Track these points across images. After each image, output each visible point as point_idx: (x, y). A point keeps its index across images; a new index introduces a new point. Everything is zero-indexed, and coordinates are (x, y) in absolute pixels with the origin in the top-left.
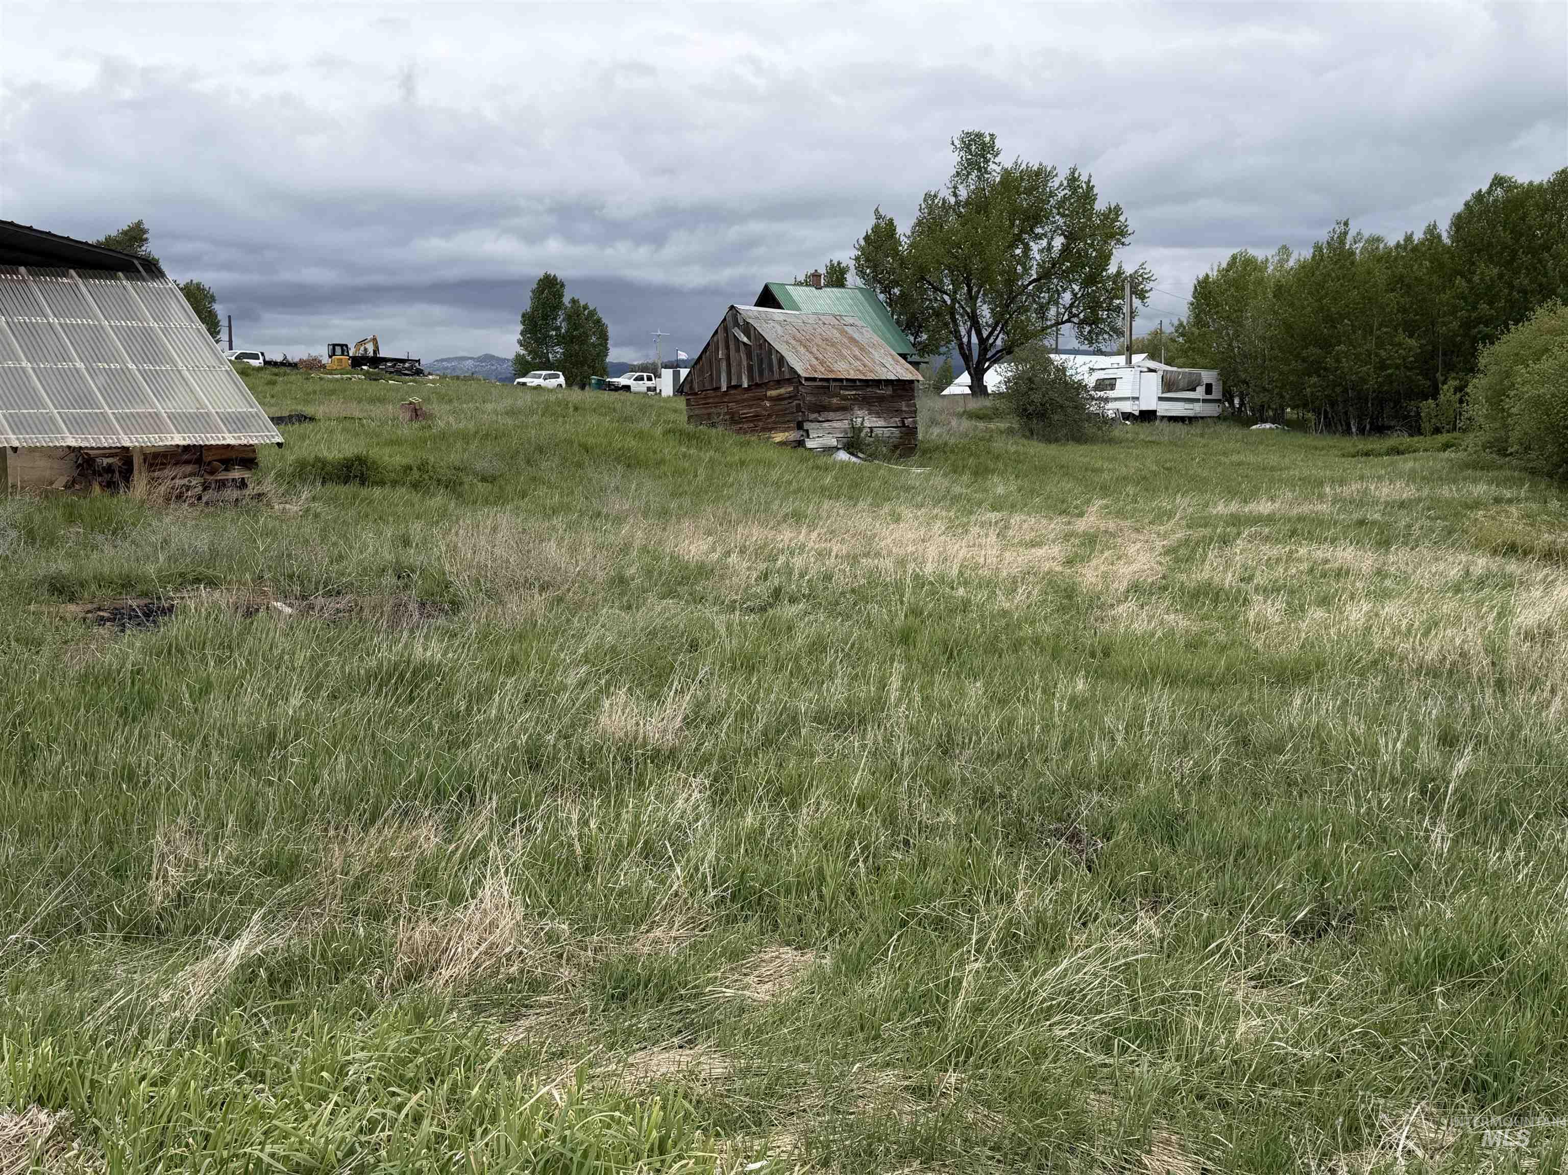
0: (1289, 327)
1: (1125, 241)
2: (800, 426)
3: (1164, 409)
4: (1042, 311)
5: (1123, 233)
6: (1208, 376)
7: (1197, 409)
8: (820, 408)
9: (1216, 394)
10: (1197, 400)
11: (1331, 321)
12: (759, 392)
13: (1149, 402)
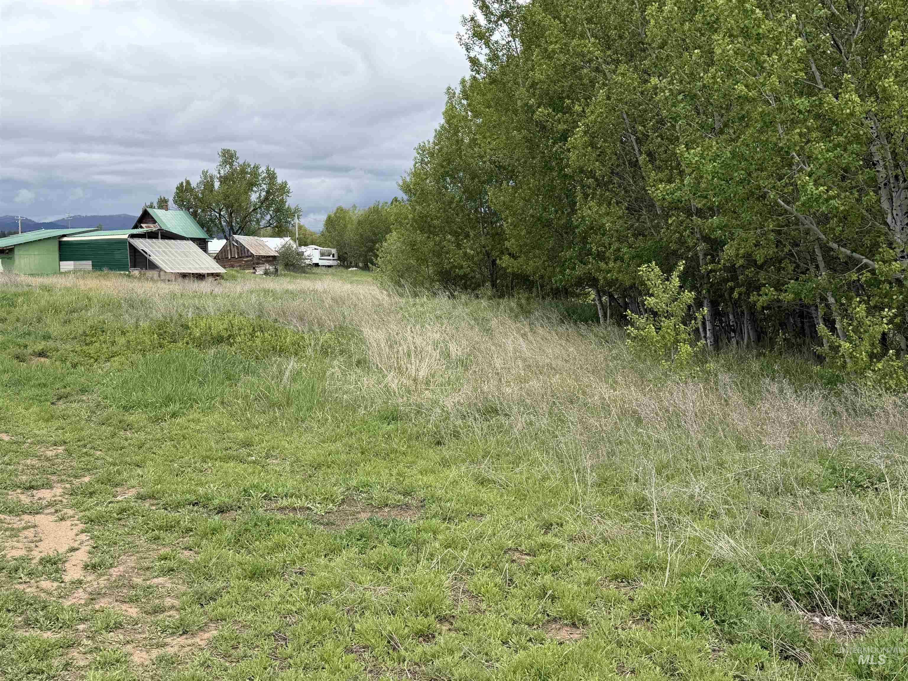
0: (361, 235)
1: (290, 195)
2: (254, 268)
3: (321, 263)
4: (258, 222)
5: (288, 192)
6: (334, 251)
7: (331, 263)
8: (258, 264)
9: (336, 257)
10: (330, 260)
11: (375, 234)
12: (241, 259)
13: (316, 260)
